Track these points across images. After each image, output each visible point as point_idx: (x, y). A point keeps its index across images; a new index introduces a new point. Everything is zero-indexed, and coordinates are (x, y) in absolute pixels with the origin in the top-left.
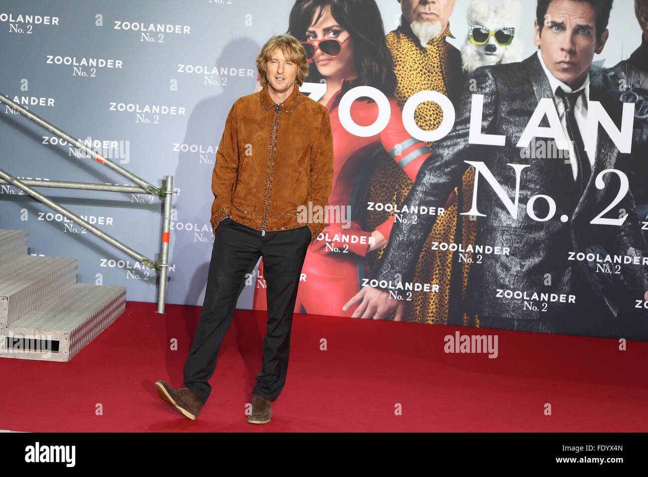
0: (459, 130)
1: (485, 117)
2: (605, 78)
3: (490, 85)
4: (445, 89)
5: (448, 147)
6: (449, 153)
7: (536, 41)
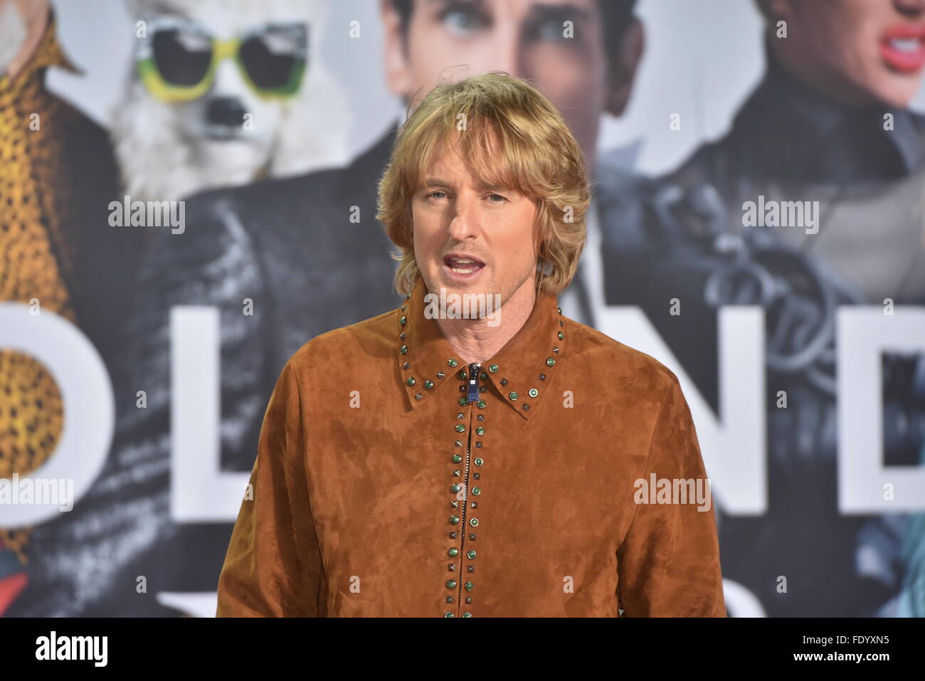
0: (129, 468)
1: (229, 404)
2: (650, 217)
3: (239, 267)
4: (62, 294)
5: (93, 541)
6: (96, 572)
7: (391, 78)
